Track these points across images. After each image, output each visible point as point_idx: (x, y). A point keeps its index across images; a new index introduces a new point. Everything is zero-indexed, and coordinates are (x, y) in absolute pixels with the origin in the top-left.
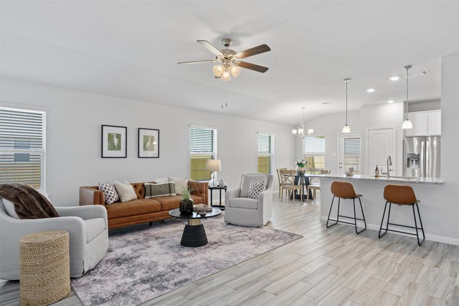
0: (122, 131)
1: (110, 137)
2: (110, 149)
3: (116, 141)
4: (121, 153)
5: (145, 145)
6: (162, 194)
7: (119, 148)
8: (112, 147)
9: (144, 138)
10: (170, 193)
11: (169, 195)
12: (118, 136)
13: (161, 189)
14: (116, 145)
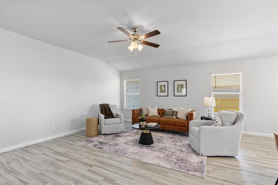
0: (166, 83)
1: (161, 86)
2: (161, 92)
3: (163, 88)
4: (166, 94)
5: (178, 89)
6: (169, 116)
7: (164, 92)
8: (161, 91)
9: (177, 86)
10: (172, 116)
11: (172, 117)
12: (164, 86)
13: (169, 113)
14: (163, 90)
